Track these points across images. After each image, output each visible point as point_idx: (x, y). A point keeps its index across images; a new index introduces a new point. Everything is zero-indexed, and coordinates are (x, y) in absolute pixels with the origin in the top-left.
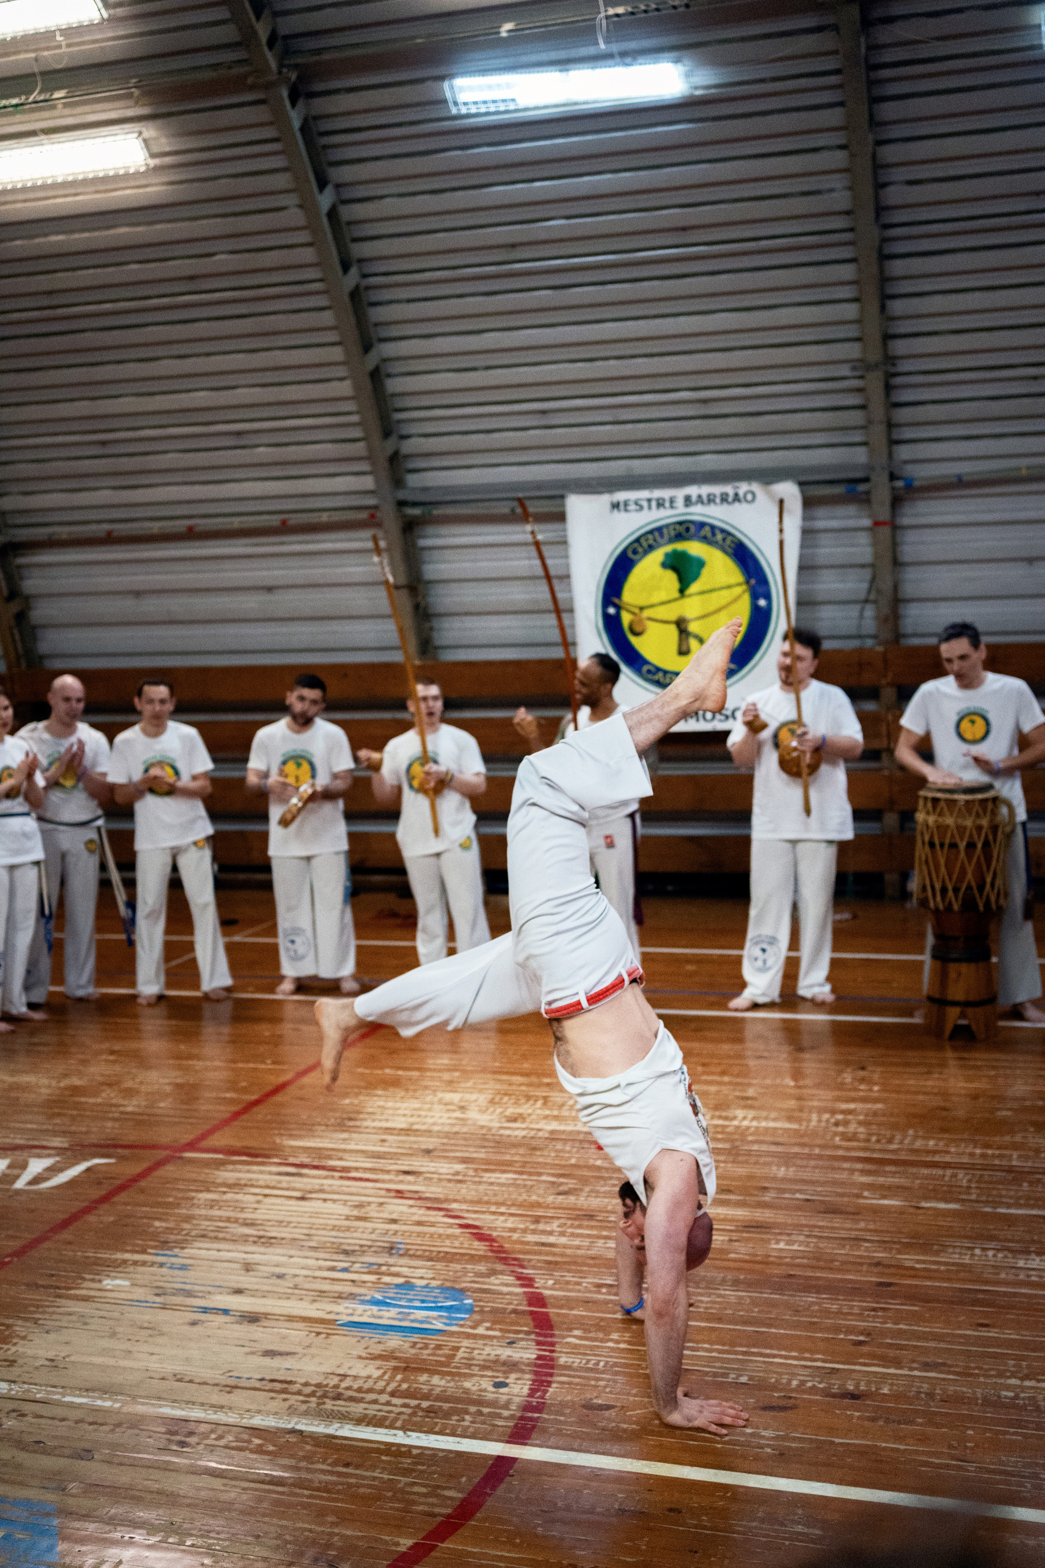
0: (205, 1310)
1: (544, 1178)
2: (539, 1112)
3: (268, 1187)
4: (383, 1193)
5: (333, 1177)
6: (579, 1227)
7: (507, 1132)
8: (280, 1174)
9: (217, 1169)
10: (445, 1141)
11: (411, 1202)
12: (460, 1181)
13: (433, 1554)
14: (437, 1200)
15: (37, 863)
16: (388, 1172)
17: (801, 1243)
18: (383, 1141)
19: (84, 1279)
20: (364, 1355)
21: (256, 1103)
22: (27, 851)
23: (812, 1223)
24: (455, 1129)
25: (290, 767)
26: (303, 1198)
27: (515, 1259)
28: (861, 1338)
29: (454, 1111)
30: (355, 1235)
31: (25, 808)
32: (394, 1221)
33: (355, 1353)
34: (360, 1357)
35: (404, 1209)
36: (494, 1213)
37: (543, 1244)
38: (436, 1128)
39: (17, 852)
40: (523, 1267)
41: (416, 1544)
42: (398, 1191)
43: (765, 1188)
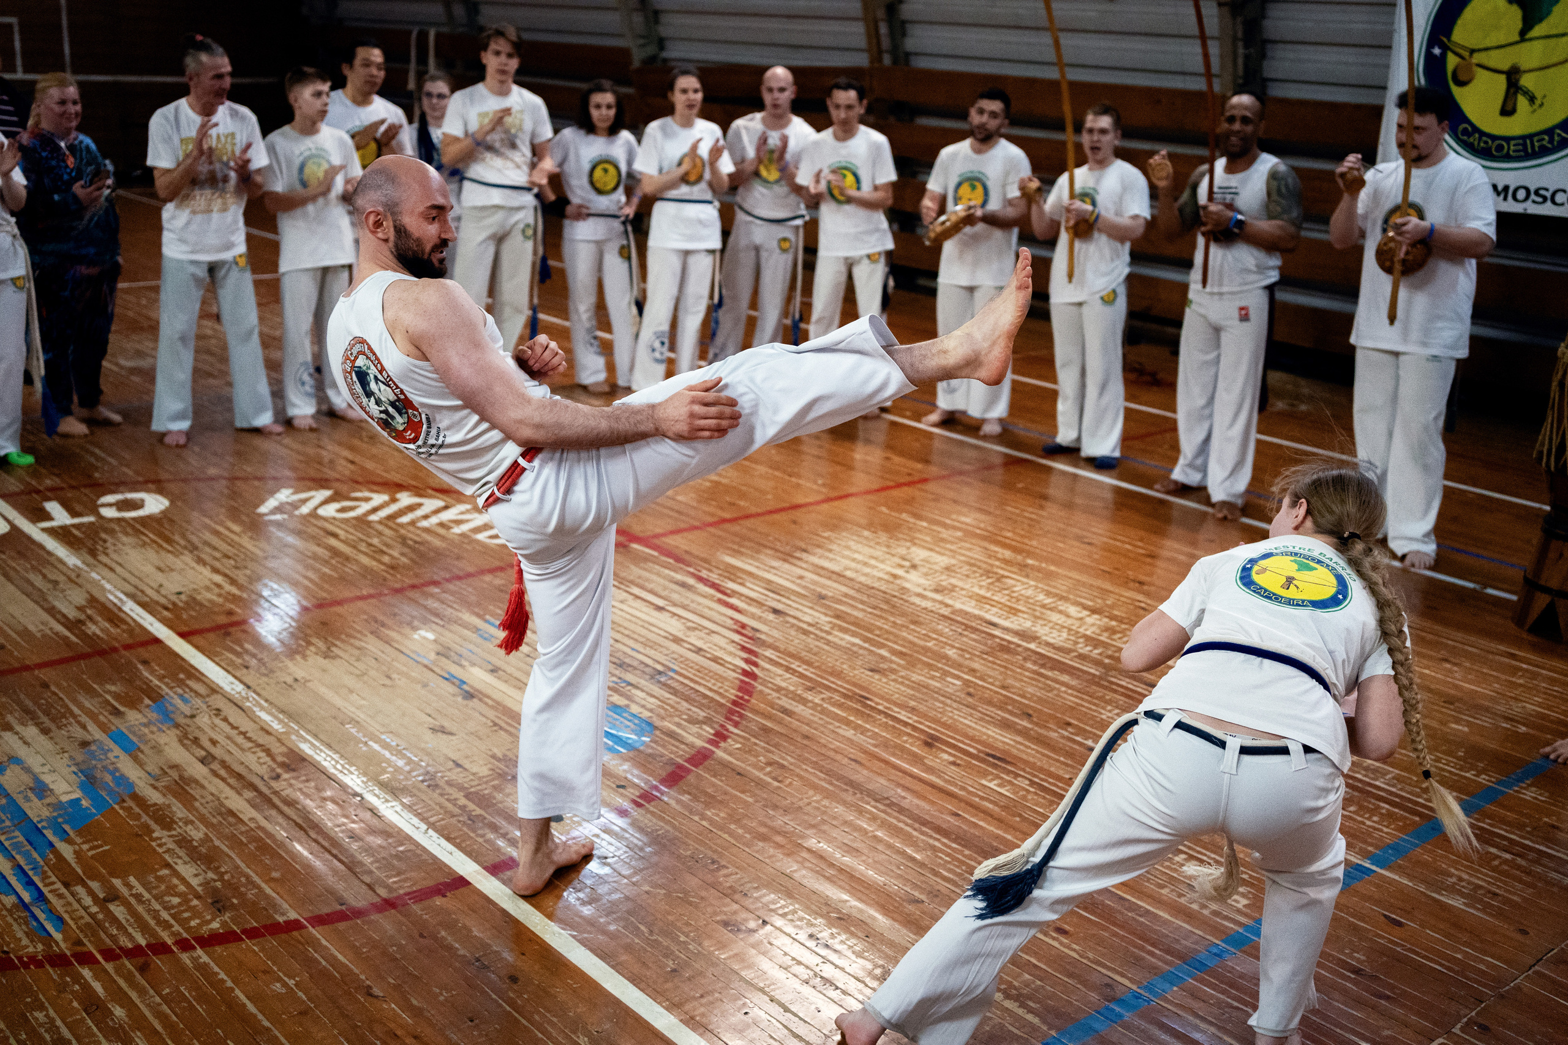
0: (449, 679)
1: (884, 652)
2: (976, 590)
3: (651, 592)
4: (729, 622)
5: (711, 598)
6: (840, 706)
7: (917, 600)
8: (677, 583)
9: (636, 565)
10: (851, 592)
11: (737, 638)
12: (806, 633)
13: (295, 933)
14: (763, 644)
15: (712, 252)
16: (760, 604)
17: (1016, 788)
18: (801, 577)
19: (410, 624)
20: (500, 755)
21: (758, 515)
22: (701, 239)
23: (1061, 773)
24: (876, 585)
25: (965, 190)
26: (660, 609)
27: (741, 716)
28: (923, 897)
29: (902, 566)
30: (652, 653)
31: (708, 196)
32: (699, 651)
33: (495, 750)
34: (494, 757)
35: (722, 642)
36: (788, 669)
37: (785, 711)
38: (862, 579)
39: (691, 238)
40: (736, 725)
41: (297, 921)
42: (744, 626)
43: (1069, 724)
